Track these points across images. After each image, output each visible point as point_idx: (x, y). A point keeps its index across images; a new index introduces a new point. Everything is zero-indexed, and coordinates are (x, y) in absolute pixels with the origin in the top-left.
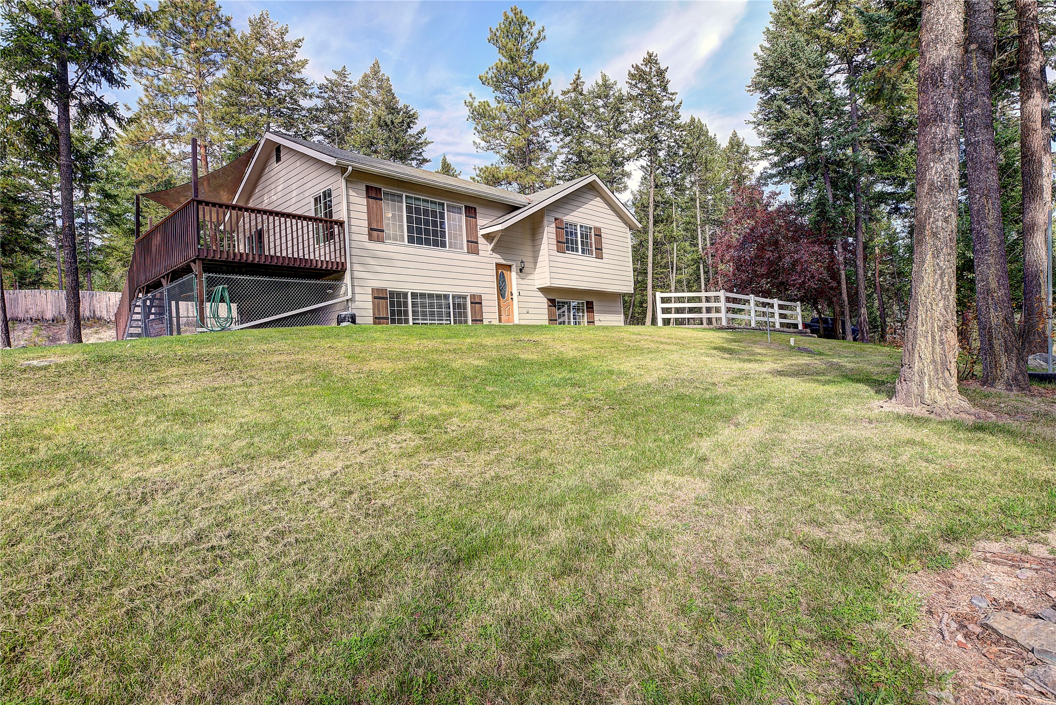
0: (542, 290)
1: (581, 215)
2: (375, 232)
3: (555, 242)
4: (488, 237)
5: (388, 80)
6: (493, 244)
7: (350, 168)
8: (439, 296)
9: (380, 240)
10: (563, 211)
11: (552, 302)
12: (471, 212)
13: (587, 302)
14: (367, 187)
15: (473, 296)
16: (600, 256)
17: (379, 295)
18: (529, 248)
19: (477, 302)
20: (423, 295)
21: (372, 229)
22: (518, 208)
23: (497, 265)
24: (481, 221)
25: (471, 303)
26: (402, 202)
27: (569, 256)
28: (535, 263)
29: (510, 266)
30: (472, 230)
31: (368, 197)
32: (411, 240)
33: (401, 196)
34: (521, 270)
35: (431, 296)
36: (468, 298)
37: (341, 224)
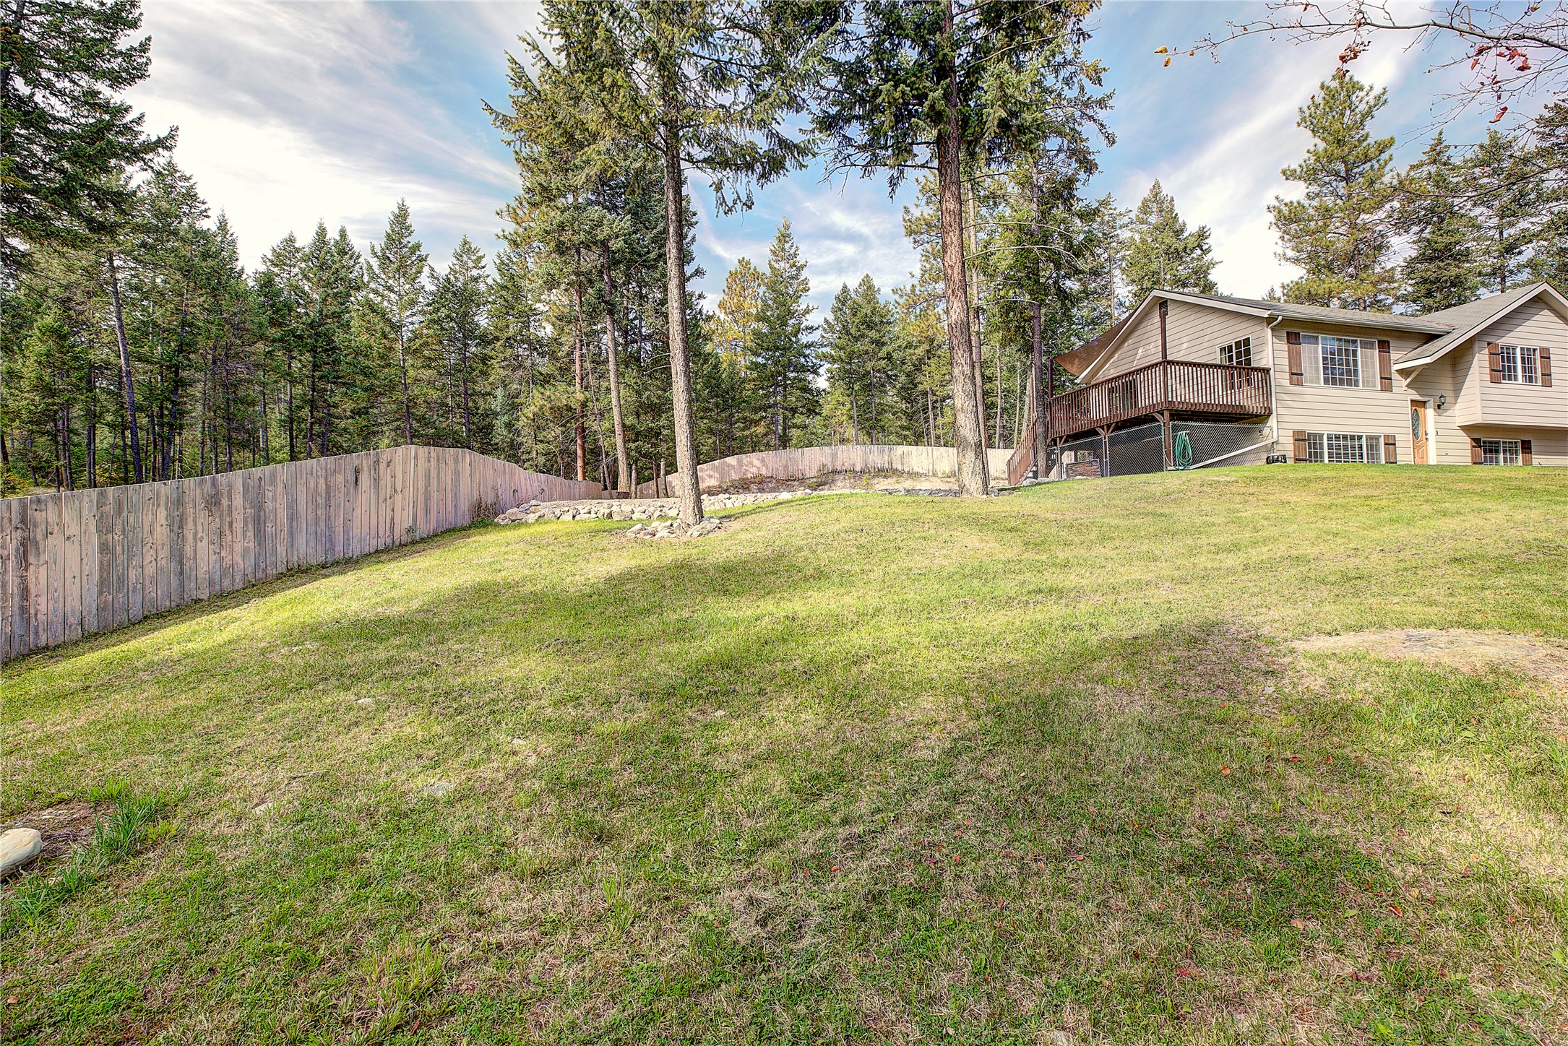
0: (1464, 428)
1: (1521, 335)
2: (1296, 375)
3: (1488, 371)
4: (1404, 373)
5: (1172, 200)
6: (1409, 380)
7: (1280, 318)
8: (1352, 438)
9: (1300, 384)
10: (1500, 333)
11: (1477, 441)
12: (1384, 346)
13: (1523, 442)
14: (1288, 333)
15: (1387, 437)
16: (1547, 382)
17: (1300, 438)
18: (1450, 381)
19: (1391, 443)
20: (1337, 438)
21: (1293, 374)
22: (1441, 336)
23: (1412, 401)
24: (1395, 355)
25: (1386, 444)
26: (1317, 344)
27: (1506, 386)
28: (1457, 397)
29: (1425, 402)
30: (1385, 365)
31: (1288, 342)
32: (1326, 381)
33: (1317, 338)
34: (1439, 407)
35: (1345, 437)
36: (1382, 440)
37: (1266, 371)
